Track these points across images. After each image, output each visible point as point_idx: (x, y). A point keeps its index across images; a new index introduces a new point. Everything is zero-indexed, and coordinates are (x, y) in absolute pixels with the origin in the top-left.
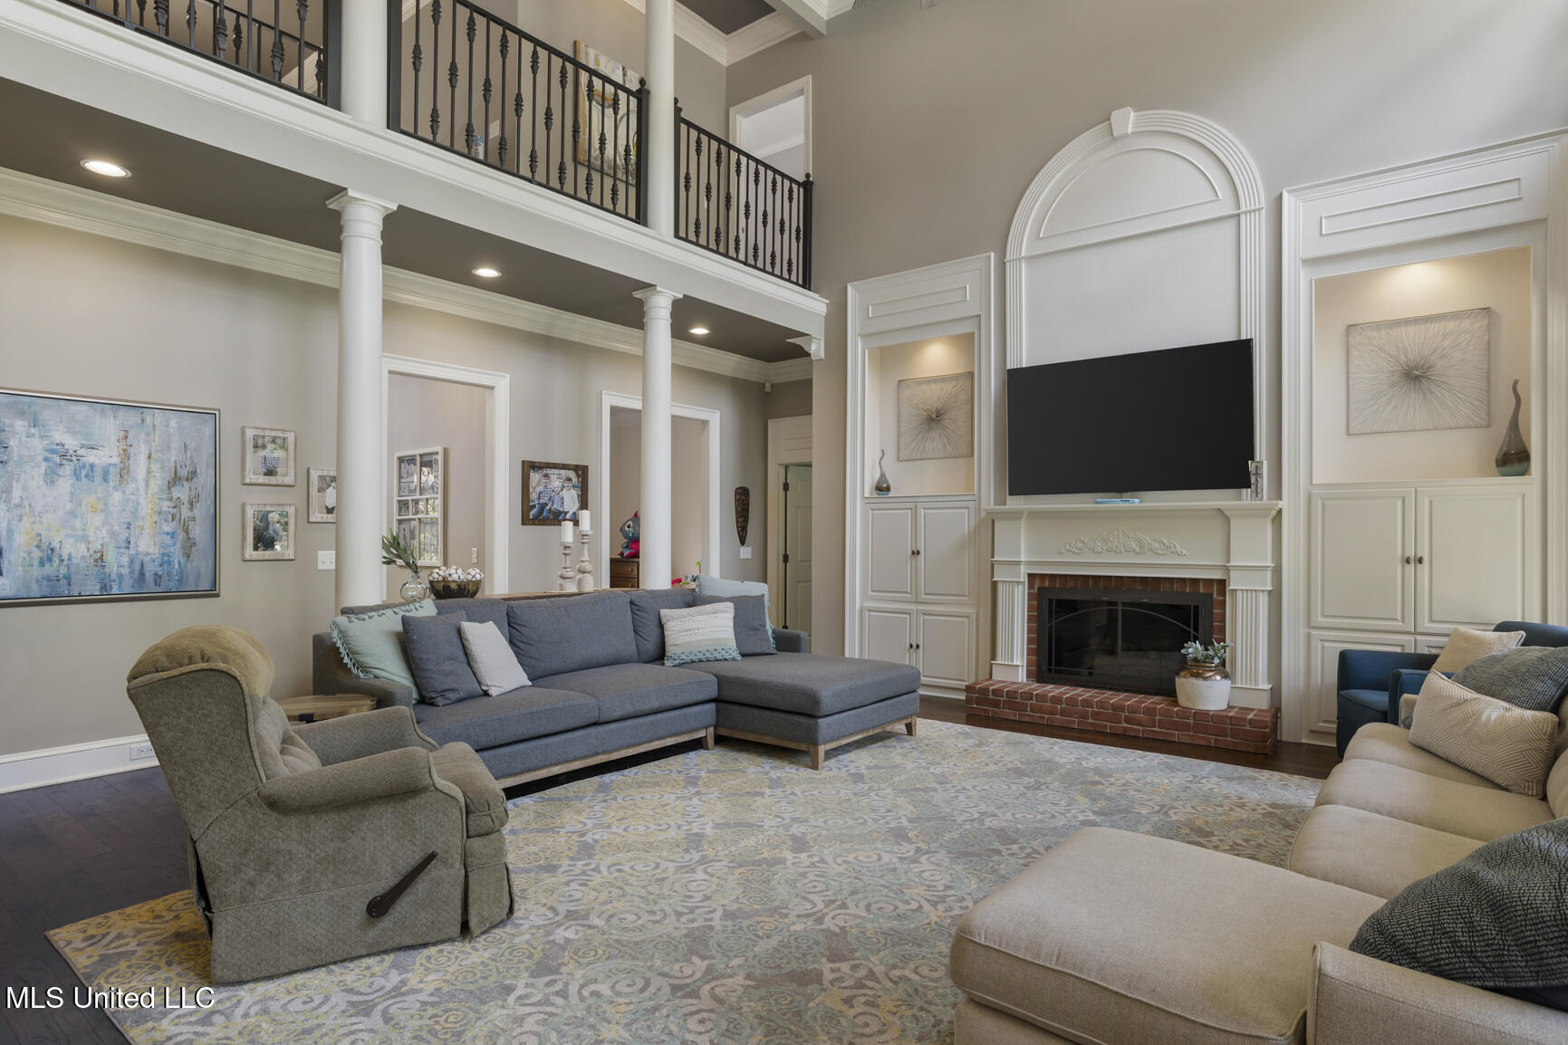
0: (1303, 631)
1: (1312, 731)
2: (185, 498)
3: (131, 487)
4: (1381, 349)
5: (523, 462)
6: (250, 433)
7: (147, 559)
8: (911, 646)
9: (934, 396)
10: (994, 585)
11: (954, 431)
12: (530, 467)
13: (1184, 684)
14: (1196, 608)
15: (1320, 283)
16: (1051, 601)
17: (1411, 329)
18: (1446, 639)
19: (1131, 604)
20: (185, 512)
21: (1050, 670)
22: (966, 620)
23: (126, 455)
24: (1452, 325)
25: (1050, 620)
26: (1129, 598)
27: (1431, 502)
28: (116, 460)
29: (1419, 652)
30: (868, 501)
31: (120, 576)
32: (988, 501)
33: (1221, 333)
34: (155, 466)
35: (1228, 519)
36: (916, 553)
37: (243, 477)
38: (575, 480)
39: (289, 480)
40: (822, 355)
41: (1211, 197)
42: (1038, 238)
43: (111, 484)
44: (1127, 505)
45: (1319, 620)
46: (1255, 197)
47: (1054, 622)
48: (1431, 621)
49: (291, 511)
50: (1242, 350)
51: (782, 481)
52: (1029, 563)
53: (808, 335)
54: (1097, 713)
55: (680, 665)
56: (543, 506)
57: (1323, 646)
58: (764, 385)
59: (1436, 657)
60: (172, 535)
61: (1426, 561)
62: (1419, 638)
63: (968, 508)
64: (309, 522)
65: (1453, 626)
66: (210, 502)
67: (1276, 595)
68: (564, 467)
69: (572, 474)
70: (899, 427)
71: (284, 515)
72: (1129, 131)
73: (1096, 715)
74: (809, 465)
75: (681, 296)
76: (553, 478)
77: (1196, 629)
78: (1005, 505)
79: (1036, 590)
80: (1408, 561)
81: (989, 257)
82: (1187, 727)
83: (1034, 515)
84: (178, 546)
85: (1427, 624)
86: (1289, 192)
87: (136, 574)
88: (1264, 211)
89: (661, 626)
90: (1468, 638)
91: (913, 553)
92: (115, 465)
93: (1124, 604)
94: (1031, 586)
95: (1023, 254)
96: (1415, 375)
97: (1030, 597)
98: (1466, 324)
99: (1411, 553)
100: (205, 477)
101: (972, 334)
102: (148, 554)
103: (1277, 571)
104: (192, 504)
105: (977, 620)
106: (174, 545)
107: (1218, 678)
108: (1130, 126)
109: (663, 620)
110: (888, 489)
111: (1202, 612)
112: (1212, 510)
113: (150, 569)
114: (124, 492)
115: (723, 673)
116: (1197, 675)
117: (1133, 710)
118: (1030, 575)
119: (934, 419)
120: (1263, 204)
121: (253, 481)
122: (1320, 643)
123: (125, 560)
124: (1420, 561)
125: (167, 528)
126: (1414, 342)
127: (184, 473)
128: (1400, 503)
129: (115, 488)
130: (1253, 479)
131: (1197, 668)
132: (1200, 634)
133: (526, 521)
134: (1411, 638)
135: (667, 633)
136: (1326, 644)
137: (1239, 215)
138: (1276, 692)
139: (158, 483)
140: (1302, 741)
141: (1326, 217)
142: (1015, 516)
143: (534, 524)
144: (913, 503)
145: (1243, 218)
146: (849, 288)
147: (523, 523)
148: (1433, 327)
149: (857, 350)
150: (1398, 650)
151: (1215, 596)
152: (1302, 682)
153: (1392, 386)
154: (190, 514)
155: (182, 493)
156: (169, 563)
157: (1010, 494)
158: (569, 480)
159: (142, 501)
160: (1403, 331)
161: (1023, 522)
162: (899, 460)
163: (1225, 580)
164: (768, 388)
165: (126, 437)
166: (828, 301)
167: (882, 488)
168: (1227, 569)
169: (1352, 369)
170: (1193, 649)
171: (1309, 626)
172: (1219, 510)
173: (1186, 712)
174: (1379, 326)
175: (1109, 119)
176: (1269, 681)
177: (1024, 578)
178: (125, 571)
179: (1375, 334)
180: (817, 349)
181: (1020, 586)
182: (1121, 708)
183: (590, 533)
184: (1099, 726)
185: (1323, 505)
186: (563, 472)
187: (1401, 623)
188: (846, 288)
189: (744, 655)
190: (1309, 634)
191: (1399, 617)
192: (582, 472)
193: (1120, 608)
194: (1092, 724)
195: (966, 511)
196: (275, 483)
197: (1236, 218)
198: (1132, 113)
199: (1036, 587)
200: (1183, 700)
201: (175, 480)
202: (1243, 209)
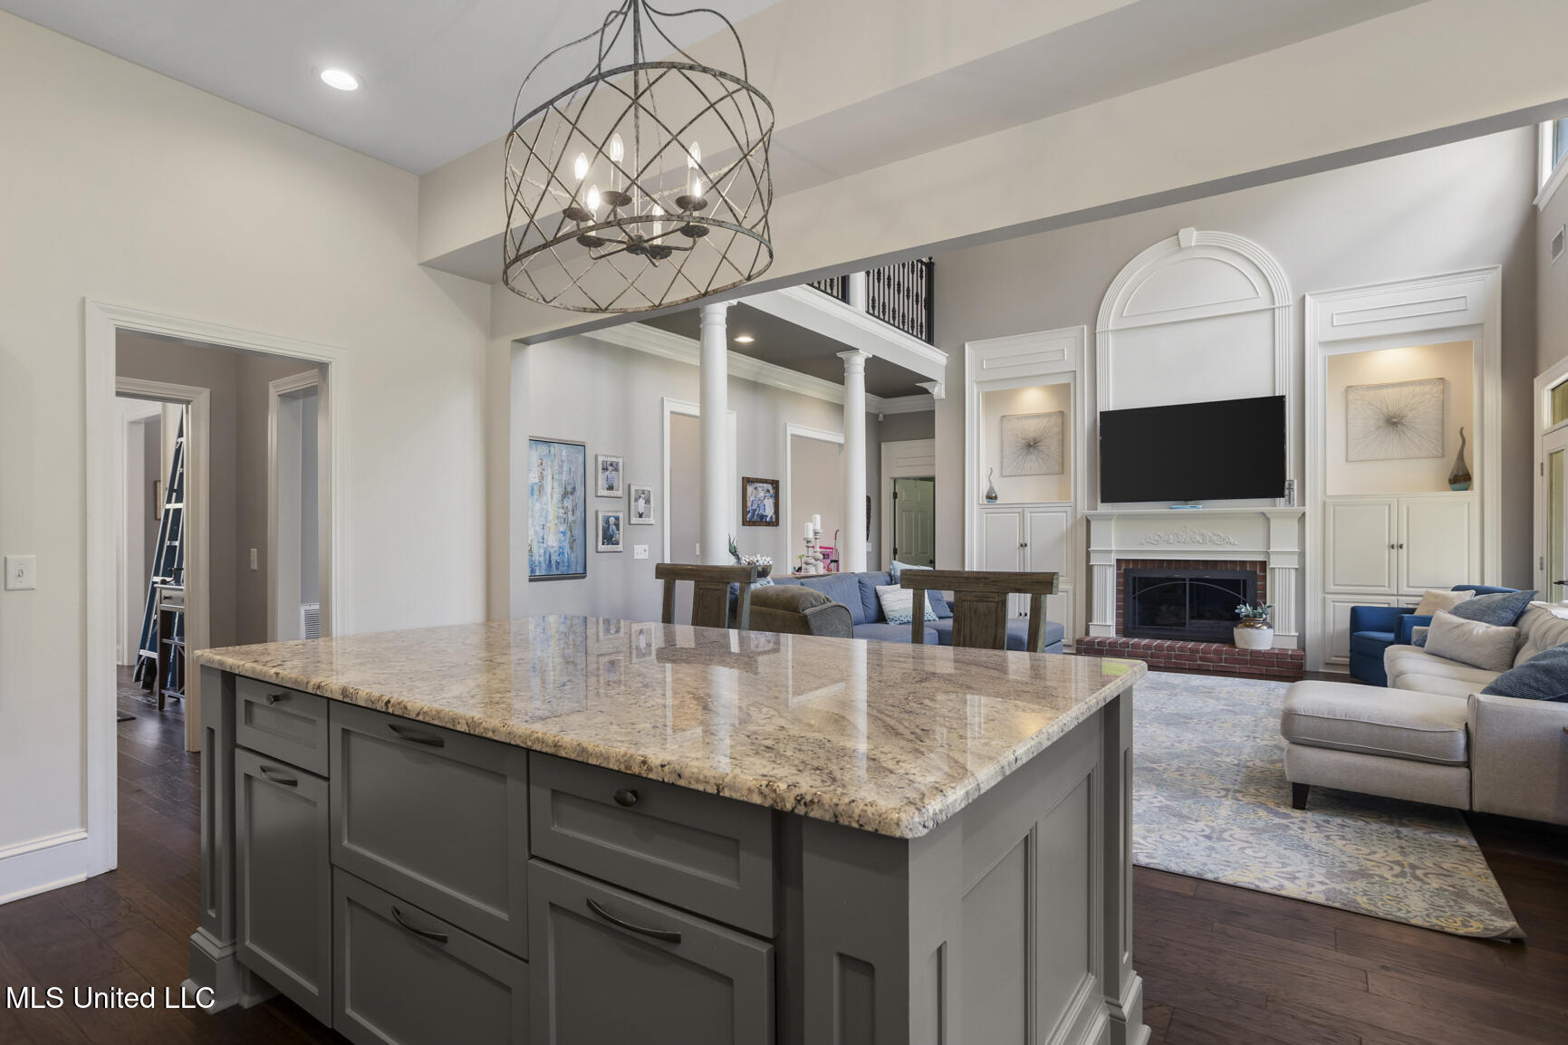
0: (1320, 596)
1: (1327, 664)
2: (570, 508)
3: (545, 498)
4: (1371, 404)
5: (743, 478)
6: (601, 459)
7: (552, 550)
8: (1021, 615)
9: (1032, 428)
10: (1089, 569)
11: (1048, 455)
12: (747, 481)
13: (1240, 633)
14: (1245, 581)
15: (1330, 358)
16: (1134, 578)
17: (1391, 391)
18: (1420, 599)
19: (1198, 580)
20: (571, 518)
21: (1134, 628)
22: (1065, 594)
23: (542, 477)
24: (1418, 389)
25: (1134, 593)
26: (1196, 575)
27: (1408, 508)
28: (537, 480)
29: (1400, 606)
30: (983, 507)
31: (540, 563)
32: (1083, 508)
33: (1262, 391)
34: (556, 484)
35: (1268, 520)
36: (1023, 545)
37: (596, 491)
38: (772, 491)
39: (619, 493)
40: (943, 396)
41: (1256, 296)
42: (1121, 316)
43: (535, 497)
44: (1195, 509)
45: (1332, 588)
46: (1286, 298)
47: (1137, 593)
48: (1408, 586)
49: (621, 515)
50: (1277, 403)
51: (892, 491)
52: (1118, 552)
53: (932, 380)
54: (1179, 655)
55: (900, 624)
56: (754, 511)
57: (1334, 606)
58: (878, 415)
59: (1416, 609)
60: (564, 533)
61: (1405, 547)
62: (1400, 598)
63: (1066, 512)
64: (630, 524)
65: (1424, 590)
66: (582, 509)
67: (1301, 572)
68: (766, 481)
69: (769, 487)
70: (1002, 451)
71: (617, 519)
72: (1193, 244)
73: (1177, 657)
74: (932, 479)
75: (871, 356)
76: (760, 489)
77: (1245, 596)
78: (1096, 509)
79: (1122, 571)
80: (1393, 547)
81: (1083, 329)
82: (1246, 662)
83: (1122, 517)
84: (567, 541)
85: (1406, 589)
86: (1310, 295)
87: (547, 562)
88: (1291, 308)
89: (878, 597)
90: (1437, 596)
91: (1022, 545)
92: (536, 484)
93: (1191, 580)
94: (1119, 568)
95: (1110, 328)
96: (1393, 422)
97: (1118, 576)
98: (1427, 388)
99: (1394, 542)
100: (580, 492)
101: (1069, 385)
102: (553, 547)
103: (1302, 555)
104: (573, 511)
105: (1075, 595)
106: (565, 541)
107: (1265, 628)
108: (1193, 241)
109: (880, 594)
110: (996, 498)
111: (1249, 583)
112: (1256, 513)
113: (555, 558)
114: (541, 503)
115: (940, 628)
116: (1252, 627)
117: (1204, 651)
118: (1118, 561)
119: (1032, 445)
120: (1291, 303)
121: (602, 494)
122: (1332, 604)
123: (542, 551)
124: (1401, 547)
125: (562, 529)
126: (1392, 400)
127: (569, 489)
128: (1387, 508)
129: (537, 500)
130: (1287, 492)
131: (1250, 622)
132: (1248, 599)
133: (745, 523)
134: (1395, 598)
135: (883, 603)
136: (1337, 604)
137: (1274, 309)
138: (1301, 639)
139: (557, 496)
140: (1320, 670)
141: (1337, 314)
142: (1107, 517)
143: (749, 525)
144: (1021, 509)
145: (1277, 311)
146: (966, 346)
147: (743, 524)
148: (1406, 390)
149: (973, 393)
150: (1386, 606)
151: (1258, 572)
152: (1319, 631)
153: (1378, 428)
154: (573, 518)
155: (568, 503)
156: (563, 553)
157: (1102, 502)
158: (768, 491)
159: (550, 510)
160: (1384, 392)
161: (1113, 522)
162: (1002, 476)
163: (1265, 562)
164: (881, 418)
165: (542, 464)
166: (947, 355)
167: (991, 497)
168: (1268, 554)
169: (1350, 417)
170: (1244, 610)
171: (1324, 592)
172: (1263, 514)
173: (1244, 652)
174: (1369, 387)
175: (1177, 234)
176: (1296, 631)
177: (1114, 563)
178: (542, 559)
179: (1366, 393)
180: (939, 391)
181: (1111, 569)
182: (1197, 651)
183: (821, 531)
184: (1181, 664)
185: (1334, 510)
186: (765, 485)
187: (1387, 589)
188: (964, 345)
189: (940, 618)
190: (1324, 598)
191: (1387, 585)
192: (775, 484)
193: (1188, 582)
194: (1175, 663)
195: (1064, 514)
196: (612, 495)
197: (1271, 311)
198: (1195, 232)
199: (1123, 568)
200: (1240, 644)
201: (565, 495)
202: (1277, 305)
